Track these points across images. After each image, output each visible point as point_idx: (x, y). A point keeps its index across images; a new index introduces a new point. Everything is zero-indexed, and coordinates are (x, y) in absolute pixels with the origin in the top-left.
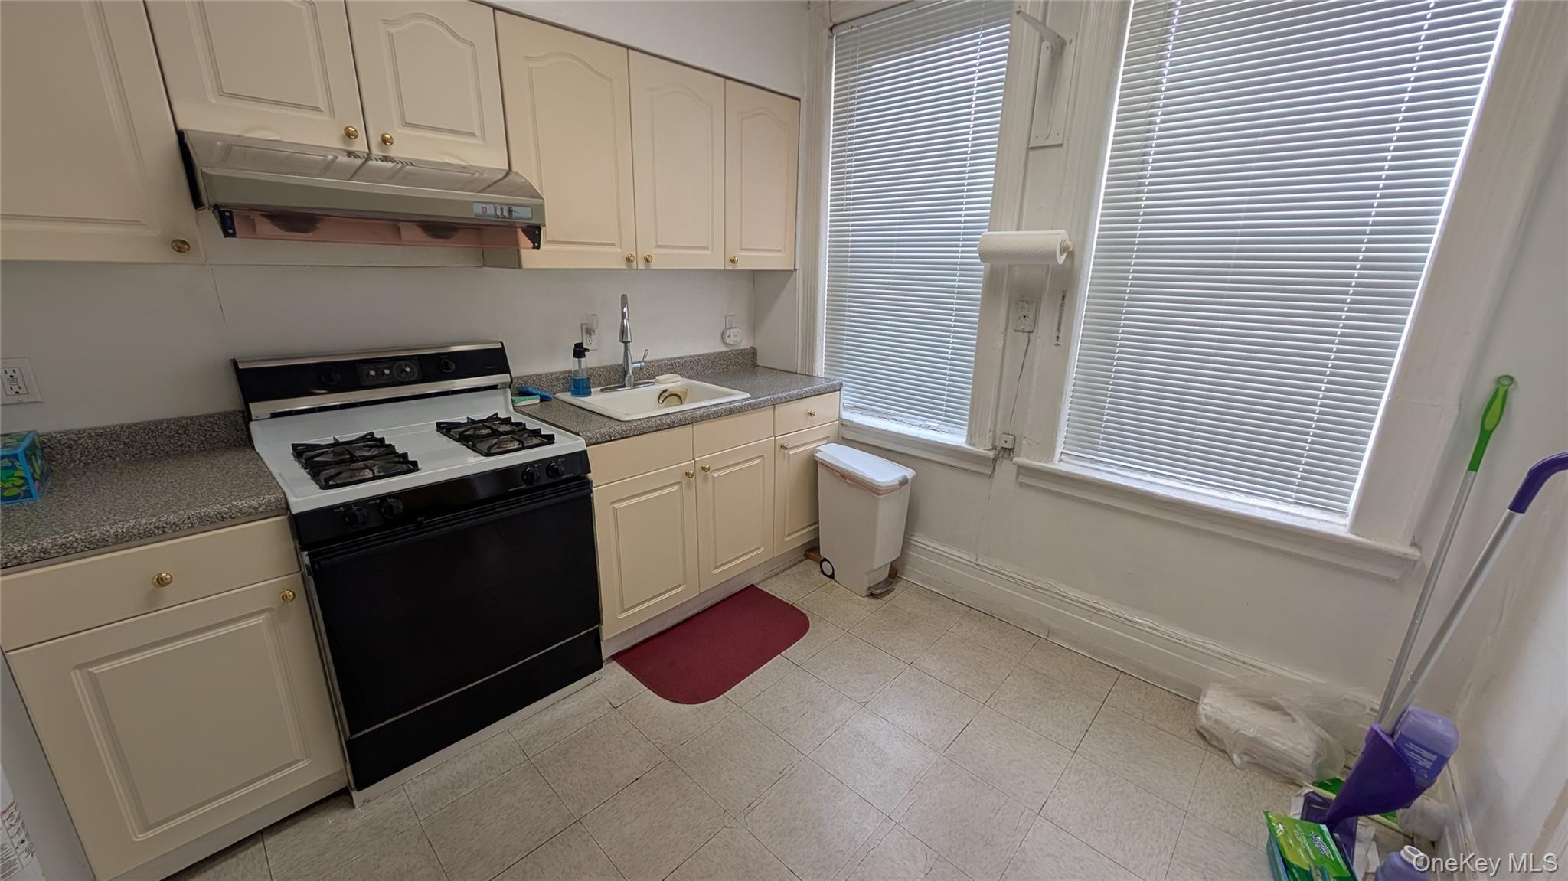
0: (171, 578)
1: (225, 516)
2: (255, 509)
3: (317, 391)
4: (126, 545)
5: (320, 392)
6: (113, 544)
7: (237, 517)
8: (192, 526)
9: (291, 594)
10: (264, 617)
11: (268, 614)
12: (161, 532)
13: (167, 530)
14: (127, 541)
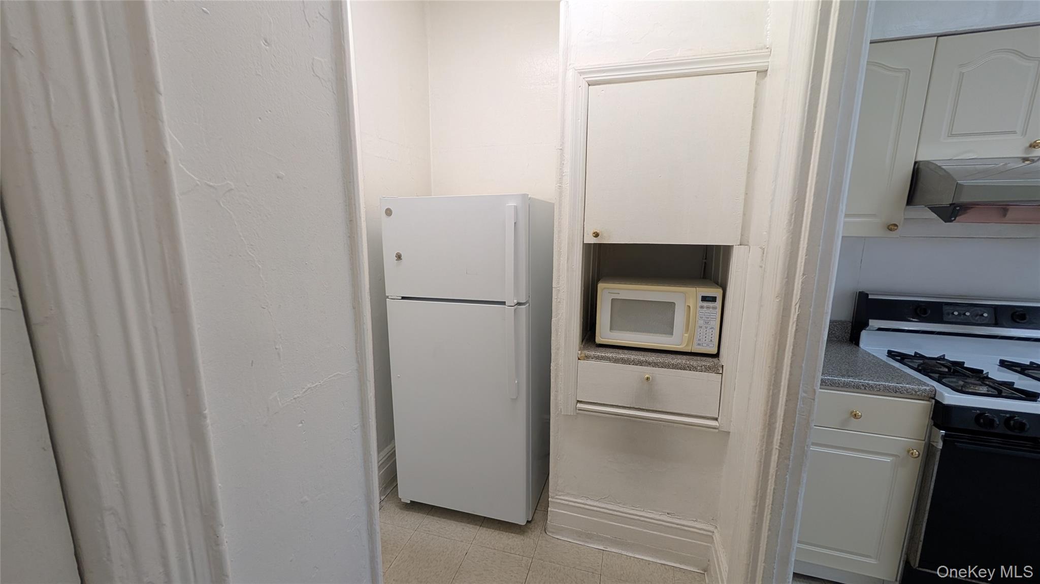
0: (861, 416)
1: (898, 390)
2: (916, 392)
3: (911, 319)
4: (846, 389)
5: (914, 320)
6: (842, 387)
7: (904, 393)
8: (879, 390)
9: (917, 453)
10: (891, 459)
11: (894, 458)
12: (863, 388)
13: (867, 388)
14: (847, 388)
